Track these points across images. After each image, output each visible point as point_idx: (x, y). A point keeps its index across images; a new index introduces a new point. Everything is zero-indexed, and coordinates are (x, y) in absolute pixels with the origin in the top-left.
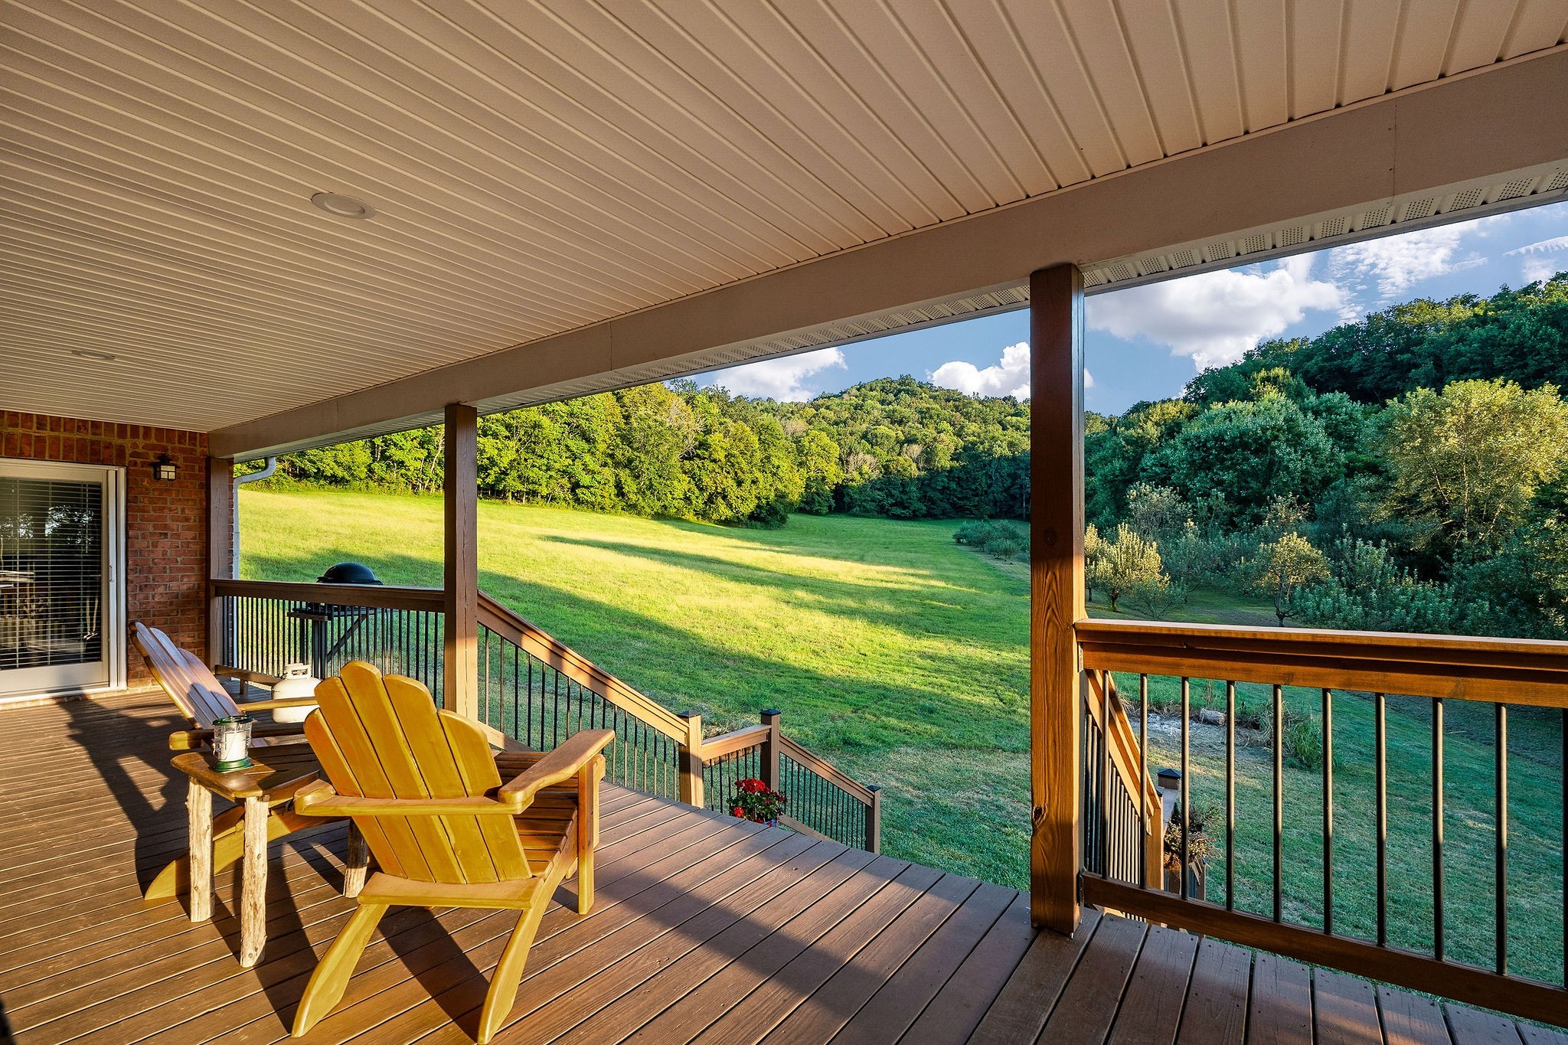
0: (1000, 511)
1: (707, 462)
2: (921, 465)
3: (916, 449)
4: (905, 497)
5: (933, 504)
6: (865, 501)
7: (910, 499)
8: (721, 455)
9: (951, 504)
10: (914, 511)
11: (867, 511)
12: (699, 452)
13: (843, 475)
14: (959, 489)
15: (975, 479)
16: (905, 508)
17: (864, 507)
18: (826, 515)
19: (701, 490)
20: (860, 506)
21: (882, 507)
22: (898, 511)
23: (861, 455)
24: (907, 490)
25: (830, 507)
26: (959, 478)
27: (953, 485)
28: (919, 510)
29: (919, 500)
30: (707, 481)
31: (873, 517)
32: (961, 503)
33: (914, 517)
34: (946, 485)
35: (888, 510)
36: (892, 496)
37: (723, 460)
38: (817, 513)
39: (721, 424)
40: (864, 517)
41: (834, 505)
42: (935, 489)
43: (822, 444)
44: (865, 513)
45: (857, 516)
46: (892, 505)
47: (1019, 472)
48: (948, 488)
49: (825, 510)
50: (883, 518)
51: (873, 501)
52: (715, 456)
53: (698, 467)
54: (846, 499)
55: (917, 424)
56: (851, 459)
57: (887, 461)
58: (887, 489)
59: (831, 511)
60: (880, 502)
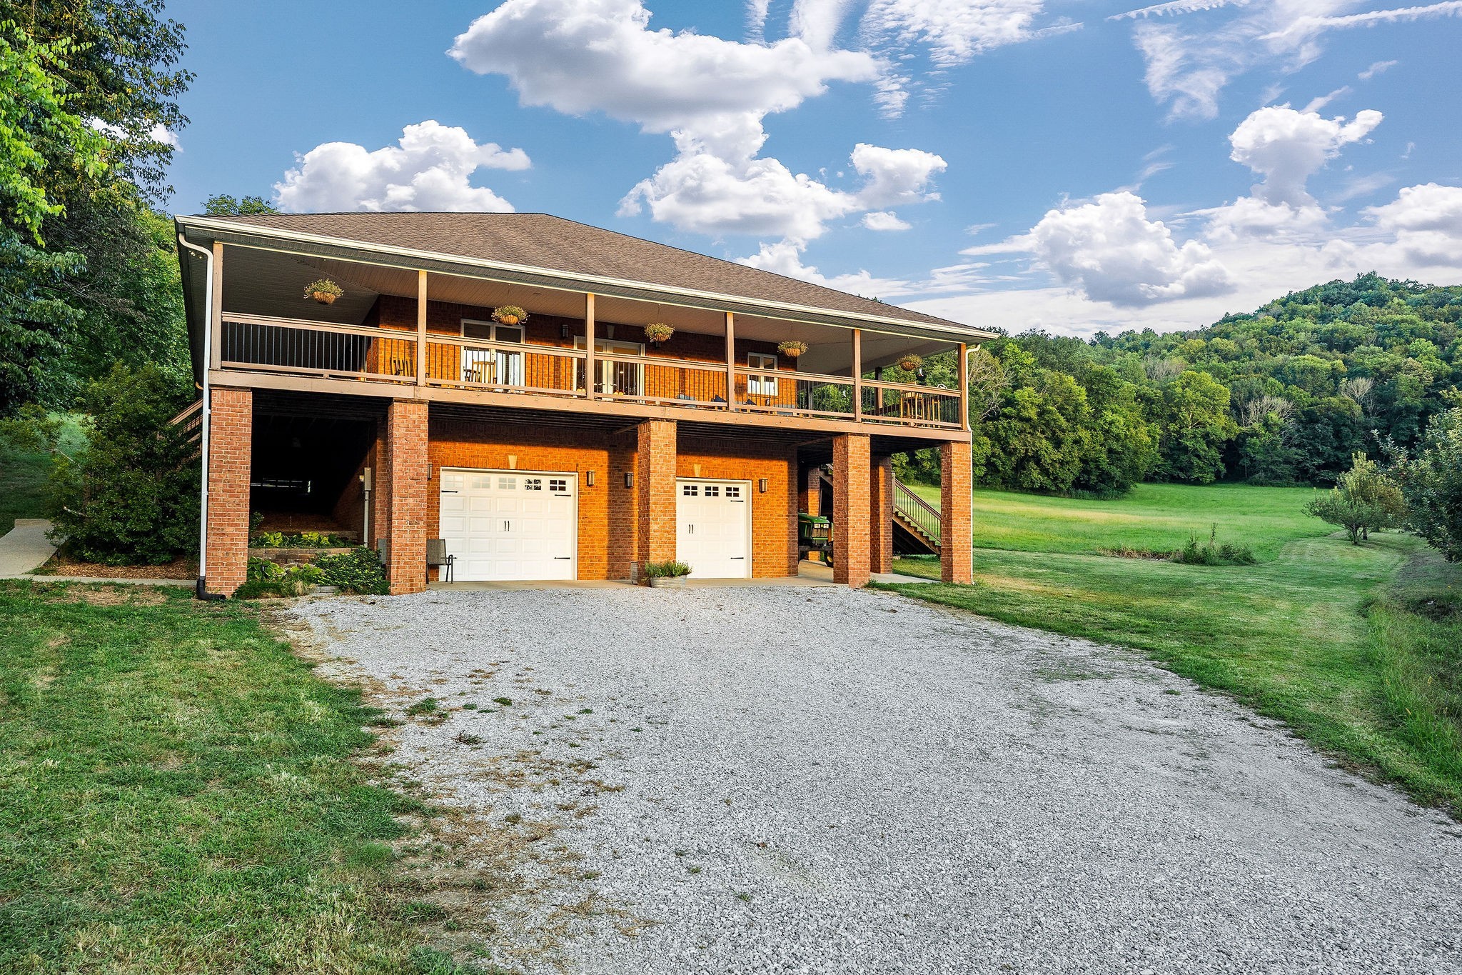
1: (1014, 423)
2: (1370, 407)
3: (1363, 385)
4: (1340, 455)
6: (1273, 463)
8: (1032, 413)
11: (1278, 477)
12: (1005, 410)
13: (1237, 429)
17: (1272, 471)
18: (1211, 484)
19: (1010, 454)
20: (1265, 471)
21: (1305, 471)
23: (1266, 400)
24: (1346, 444)
25: (1217, 473)
30: (1015, 443)
31: (1289, 485)
35: (1314, 475)
36: (1320, 454)
37: (1035, 417)
38: (1198, 482)
40: (1273, 485)
41: (1222, 467)
43: (1202, 388)
44: (1274, 480)
45: (1262, 485)
46: (1319, 467)
49: (1209, 477)
50: (1306, 486)
51: (1287, 461)
52: (1025, 414)
53: (1004, 427)
54: (1245, 462)
55: (1372, 347)
56: (1251, 405)
57: (1312, 405)
58: (1311, 444)
59: (1220, 480)
60: (1300, 463)
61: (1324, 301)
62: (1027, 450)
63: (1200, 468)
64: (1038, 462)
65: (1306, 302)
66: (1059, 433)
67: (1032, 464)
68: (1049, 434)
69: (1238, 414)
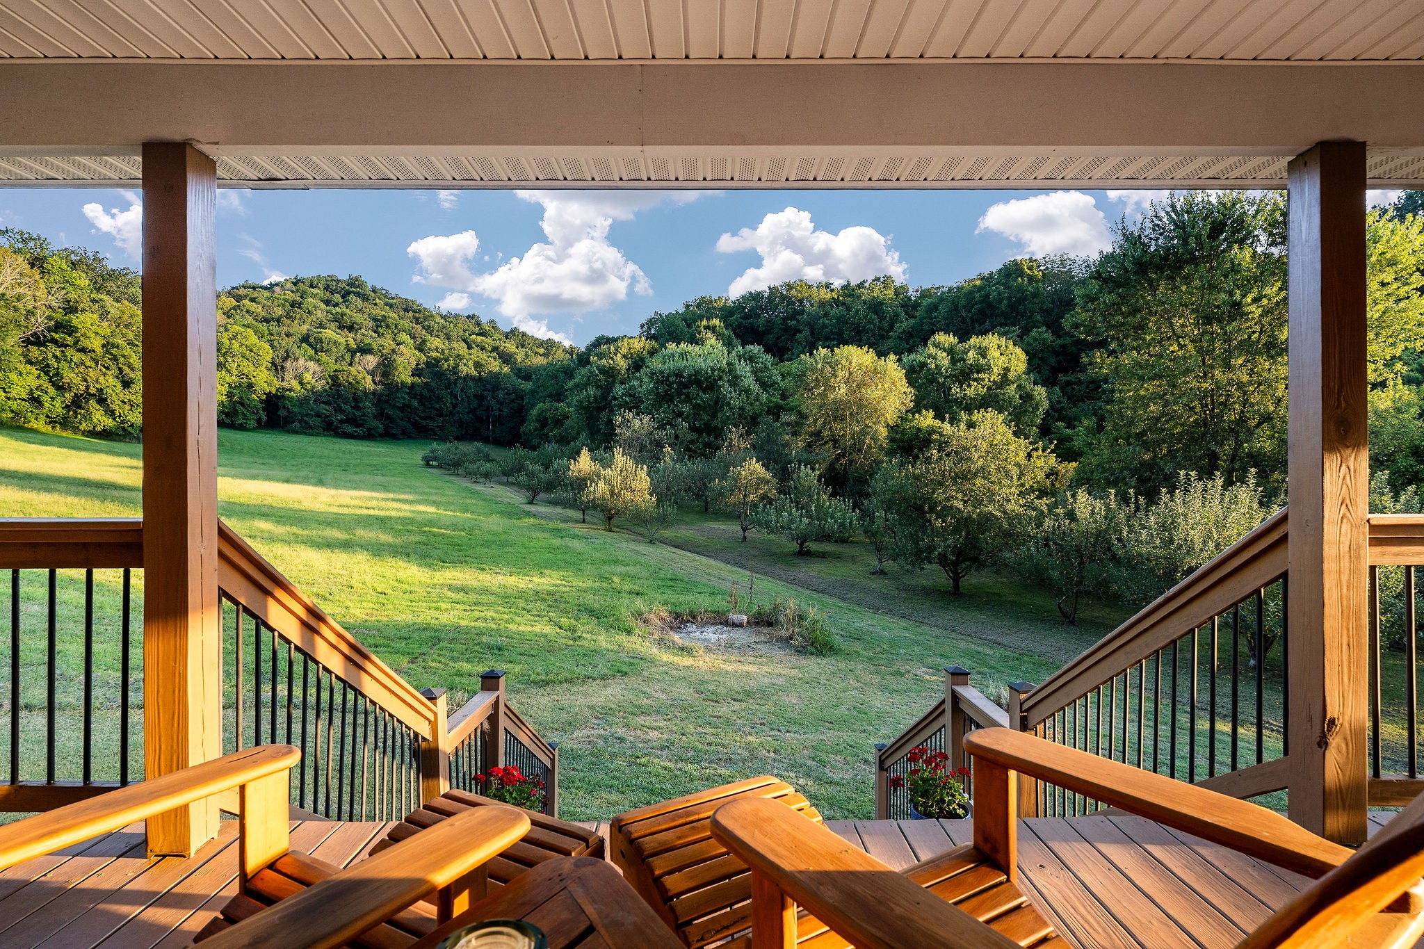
0: (466, 432)
1: (70, 352)
2: (377, 379)
3: (371, 361)
5: (392, 423)
6: (306, 415)
7: (364, 415)
8: (96, 344)
9: (412, 424)
10: (369, 430)
11: (311, 427)
12: (56, 336)
13: (277, 383)
14: (421, 408)
15: (439, 399)
16: (357, 426)
17: (306, 422)
18: (254, 430)
19: (60, 388)
20: (300, 421)
21: (329, 424)
22: (350, 429)
23: (301, 362)
24: (361, 405)
25: (259, 421)
26: (421, 395)
27: (415, 403)
28: (374, 428)
29: (375, 417)
30: (69, 376)
31: (318, 434)
32: (424, 423)
33: (370, 436)
34: (407, 402)
35: (337, 428)
36: (342, 411)
37: (99, 350)
38: (241, 428)
39: (94, 301)
40: (306, 434)
41: (264, 418)
42: (394, 406)
43: (248, 343)
44: (306, 429)
45: (297, 433)
46: (342, 422)
47: (486, 393)
48: (409, 406)
49: (252, 424)
50: (331, 436)
51: (318, 415)
53: (56, 357)
54: (282, 413)
55: (370, 332)
56: (288, 364)
57: (336, 371)
58: (336, 403)
59: (262, 426)
60: (327, 417)
61: (327, 288)
62: (87, 387)
63: (244, 414)
64: (102, 401)
65: (312, 286)
66: (126, 370)
67: (92, 402)
68: (114, 371)
69: (277, 370)
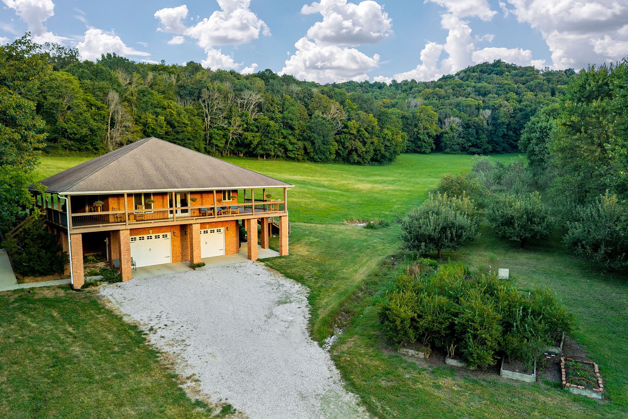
2: (490, 122)
3: (488, 112)
4: (478, 142)
5: (497, 145)
6: (453, 145)
7: (481, 142)
9: (509, 144)
10: (484, 150)
11: (454, 150)
13: (440, 130)
14: (515, 135)
16: (478, 148)
17: (453, 148)
18: (430, 153)
20: (449, 148)
21: (463, 148)
22: (474, 150)
23: (452, 118)
24: (480, 137)
25: (432, 149)
26: (514, 128)
27: (511, 133)
28: (487, 149)
29: (488, 143)
31: (458, 154)
33: (484, 152)
34: (506, 133)
35: (467, 149)
36: (470, 141)
38: (424, 153)
40: (452, 154)
41: (434, 146)
42: (498, 136)
43: (428, 113)
44: (453, 152)
45: (448, 154)
46: (470, 146)
48: (508, 135)
49: (428, 151)
50: (464, 154)
51: (458, 144)
54: (442, 144)
56: (446, 120)
58: (467, 137)
59: (433, 151)
60: (463, 144)
63: (425, 147)
69: (441, 124)
